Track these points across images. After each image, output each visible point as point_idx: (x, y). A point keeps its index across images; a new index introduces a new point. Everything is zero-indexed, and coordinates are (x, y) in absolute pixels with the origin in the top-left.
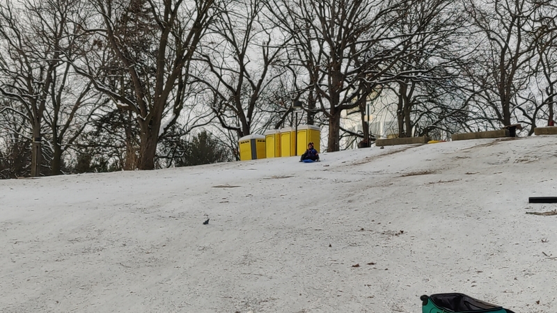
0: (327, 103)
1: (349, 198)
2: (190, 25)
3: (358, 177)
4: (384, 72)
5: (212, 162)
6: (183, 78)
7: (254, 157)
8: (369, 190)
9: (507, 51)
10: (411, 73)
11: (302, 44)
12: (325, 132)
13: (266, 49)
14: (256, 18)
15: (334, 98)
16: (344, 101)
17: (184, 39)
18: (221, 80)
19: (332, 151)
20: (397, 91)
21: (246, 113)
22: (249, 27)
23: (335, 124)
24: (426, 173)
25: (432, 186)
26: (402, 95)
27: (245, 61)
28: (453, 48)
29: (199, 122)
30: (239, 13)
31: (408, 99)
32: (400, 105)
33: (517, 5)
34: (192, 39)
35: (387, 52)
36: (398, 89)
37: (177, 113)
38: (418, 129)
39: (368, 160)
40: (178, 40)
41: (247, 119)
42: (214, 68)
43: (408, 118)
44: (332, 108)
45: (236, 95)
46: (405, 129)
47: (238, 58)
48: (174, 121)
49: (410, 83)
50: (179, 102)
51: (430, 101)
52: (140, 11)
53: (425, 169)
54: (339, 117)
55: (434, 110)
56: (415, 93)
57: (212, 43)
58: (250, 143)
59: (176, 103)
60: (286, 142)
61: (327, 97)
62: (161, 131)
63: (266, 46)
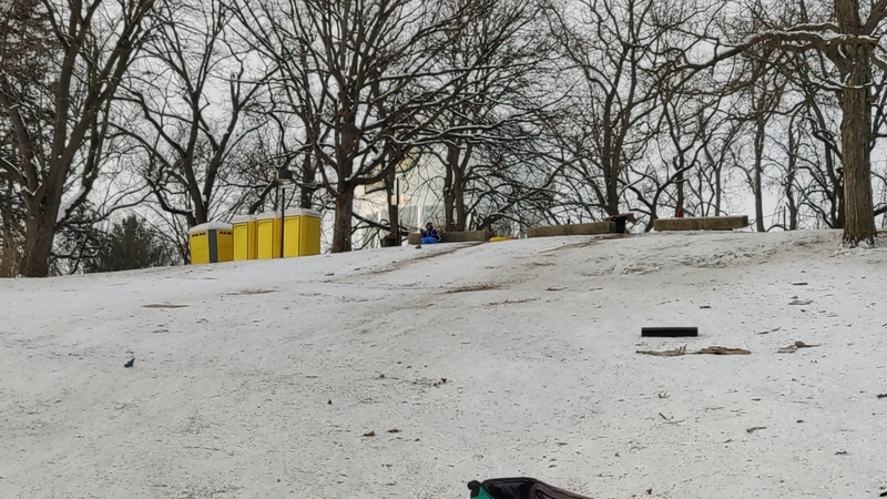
0: (332, 174)
1: (364, 327)
2: (112, 44)
3: (380, 293)
4: (423, 127)
5: (146, 265)
6: (99, 129)
7: (214, 258)
8: (396, 314)
9: (615, 99)
10: (467, 129)
11: (294, 79)
12: (329, 221)
13: (236, 85)
14: (221, 35)
15: (344, 167)
16: (360, 172)
17: (102, 65)
18: (161, 132)
19: (341, 251)
20: (444, 159)
21: (201, 187)
22: (209, 49)
23: (345, 208)
24: (485, 288)
25: (493, 308)
26: (451, 164)
27: (201, 103)
28: (531, 91)
29: (125, 201)
30: (192, 26)
31: (460, 171)
32: (448, 180)
33: (631, 29)
34: (115, 66)
35: (429, 96)
36: (444, 154)
37: (88, 185)
38: (475, 218)
39: (397, 266)
40: (92, 67)
41: (204, 198)
42: (151, 113)
43: (461, 201)
44: (342, 182)
45: (186, 158)
46: (455, 218)
47: (189, 99)
48: (82, 199)
49: (464, 146)
50: (92, 167)
51: (494, 174)
52: (29, 18)
53: (484, 281)
54: (351, 196)
55: (500, 189)
56: (471, 162)
57: (148, 73)
58: (207, 236)
59: (88, 169)
60: (266, 235)
61: (332, 164)
62: (61, 214)
63: (235, 80)
